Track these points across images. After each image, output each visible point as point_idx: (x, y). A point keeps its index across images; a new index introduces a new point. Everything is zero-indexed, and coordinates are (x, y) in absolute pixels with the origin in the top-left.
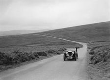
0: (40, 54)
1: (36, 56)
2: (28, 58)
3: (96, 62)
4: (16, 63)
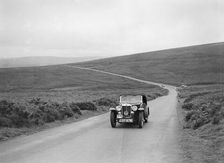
0: (83, 106)
1: (76, 110)
2: (59, 114)
3: (197, 126)
4: (37, 123)
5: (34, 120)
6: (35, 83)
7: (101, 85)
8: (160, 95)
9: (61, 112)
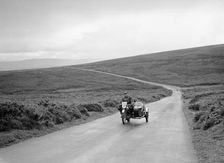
0: (90, 108)
1: (83, 112)
2: (68, 116)
3: (208, 126)
4: (47, 125)
5: (43, 122)
6: (39, 85)
7: (105, 86)
8: (164, 96)
9: (70, 113)
